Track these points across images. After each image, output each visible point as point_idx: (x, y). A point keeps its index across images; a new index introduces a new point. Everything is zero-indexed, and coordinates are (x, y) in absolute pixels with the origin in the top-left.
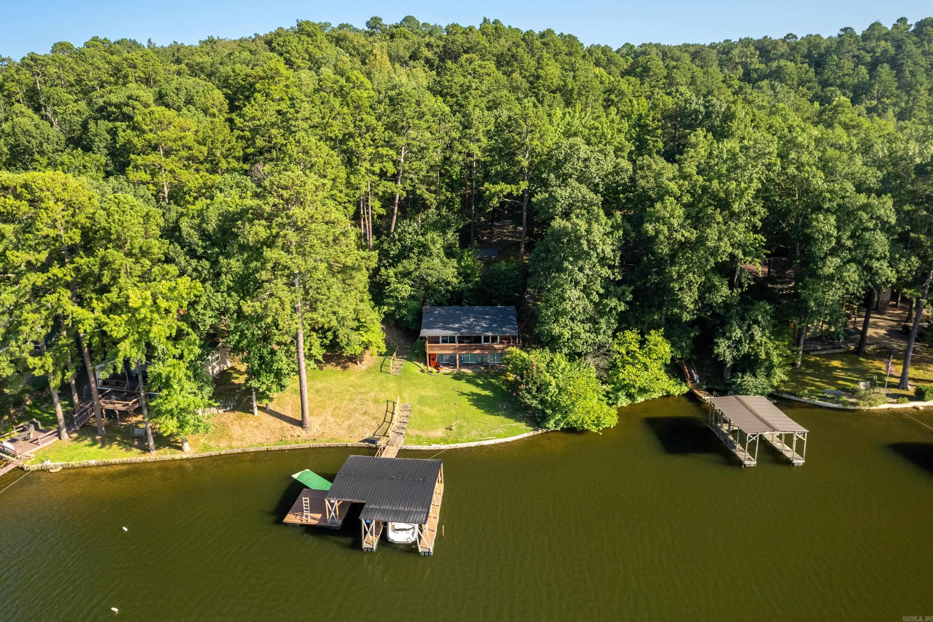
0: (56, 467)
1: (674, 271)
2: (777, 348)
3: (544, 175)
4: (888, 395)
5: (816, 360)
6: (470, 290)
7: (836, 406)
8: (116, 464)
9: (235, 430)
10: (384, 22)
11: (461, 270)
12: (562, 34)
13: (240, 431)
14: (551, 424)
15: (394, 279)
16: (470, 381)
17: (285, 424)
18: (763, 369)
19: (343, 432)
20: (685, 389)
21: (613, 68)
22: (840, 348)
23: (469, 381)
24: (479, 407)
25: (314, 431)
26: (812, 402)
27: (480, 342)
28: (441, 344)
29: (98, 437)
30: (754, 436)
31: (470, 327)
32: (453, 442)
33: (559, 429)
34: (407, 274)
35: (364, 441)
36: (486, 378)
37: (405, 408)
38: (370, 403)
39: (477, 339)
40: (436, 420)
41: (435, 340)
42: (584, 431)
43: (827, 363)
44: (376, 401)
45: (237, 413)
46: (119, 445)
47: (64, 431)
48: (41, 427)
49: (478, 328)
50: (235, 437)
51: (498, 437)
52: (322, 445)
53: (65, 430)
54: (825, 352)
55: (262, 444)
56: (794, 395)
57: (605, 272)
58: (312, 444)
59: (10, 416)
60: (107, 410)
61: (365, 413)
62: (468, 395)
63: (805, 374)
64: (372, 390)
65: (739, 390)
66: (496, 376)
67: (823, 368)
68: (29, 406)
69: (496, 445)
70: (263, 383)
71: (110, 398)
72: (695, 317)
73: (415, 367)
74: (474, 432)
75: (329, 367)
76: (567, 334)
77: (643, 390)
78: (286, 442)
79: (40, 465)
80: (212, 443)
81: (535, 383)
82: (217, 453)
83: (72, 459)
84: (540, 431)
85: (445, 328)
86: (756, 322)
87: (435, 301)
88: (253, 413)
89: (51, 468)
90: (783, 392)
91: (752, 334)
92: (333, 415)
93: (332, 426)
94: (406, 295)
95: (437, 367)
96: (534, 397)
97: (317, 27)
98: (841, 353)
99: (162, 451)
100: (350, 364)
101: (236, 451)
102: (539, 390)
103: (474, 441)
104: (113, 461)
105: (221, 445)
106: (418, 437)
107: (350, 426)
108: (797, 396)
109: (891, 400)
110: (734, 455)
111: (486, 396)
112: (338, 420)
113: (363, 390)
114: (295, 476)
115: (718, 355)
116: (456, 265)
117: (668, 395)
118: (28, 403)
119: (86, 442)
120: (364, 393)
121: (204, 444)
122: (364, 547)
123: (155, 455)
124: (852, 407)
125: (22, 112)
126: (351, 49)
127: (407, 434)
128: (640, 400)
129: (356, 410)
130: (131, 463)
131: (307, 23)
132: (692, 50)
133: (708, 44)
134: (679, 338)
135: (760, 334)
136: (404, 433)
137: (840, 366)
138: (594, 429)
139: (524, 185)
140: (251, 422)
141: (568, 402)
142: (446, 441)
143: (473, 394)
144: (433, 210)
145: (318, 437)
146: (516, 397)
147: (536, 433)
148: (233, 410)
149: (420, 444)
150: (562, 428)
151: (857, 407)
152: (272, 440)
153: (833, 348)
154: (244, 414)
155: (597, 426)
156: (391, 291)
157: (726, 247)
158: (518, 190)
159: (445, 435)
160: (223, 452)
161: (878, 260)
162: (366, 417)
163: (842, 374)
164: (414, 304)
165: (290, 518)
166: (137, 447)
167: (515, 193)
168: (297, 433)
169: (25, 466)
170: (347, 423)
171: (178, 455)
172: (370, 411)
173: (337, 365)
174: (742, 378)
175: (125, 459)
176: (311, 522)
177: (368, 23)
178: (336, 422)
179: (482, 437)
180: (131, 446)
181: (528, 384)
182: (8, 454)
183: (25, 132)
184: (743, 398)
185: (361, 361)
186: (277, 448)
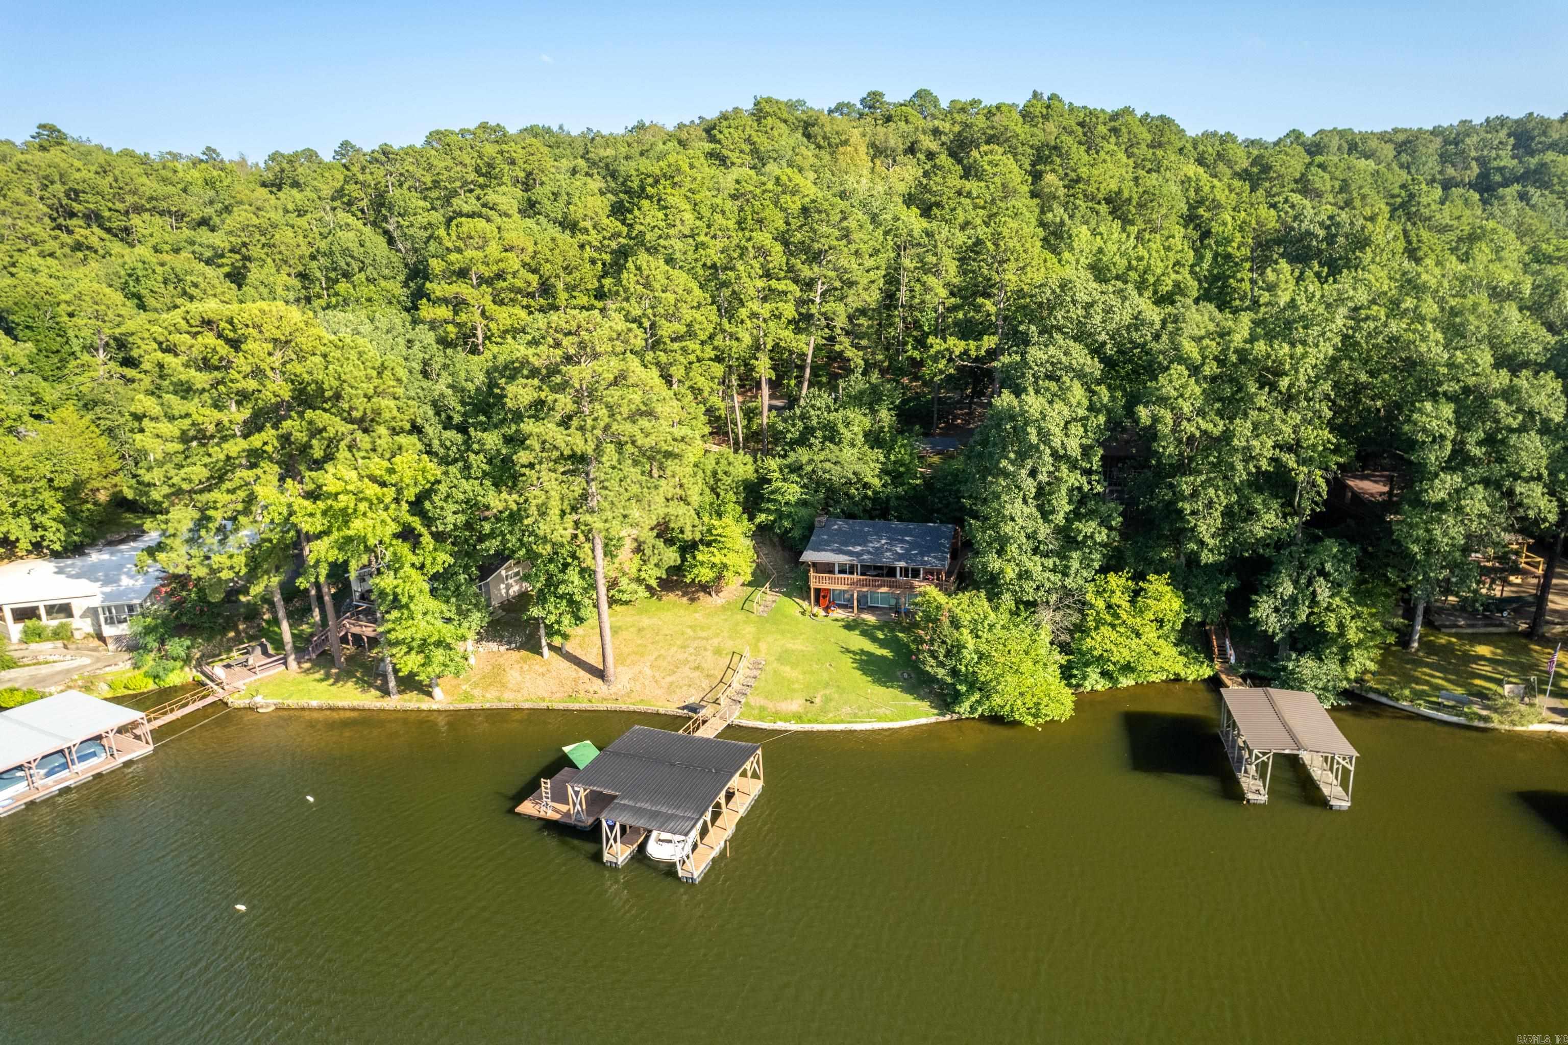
0: (268, 706)
1: (1185, 485)
2: (1357, 616)
3: (1022, 328)
4: (1553, 710)
5: (1450, 643)
6: (899, 498)
7: (1455, 719)
8: (344, 709)
9: (513, 676)
10: (887, 99)
11: (890, 467)
12: (1147, 115)
13: (519, 679)
14: (964, 708)
15: (777, 475)
16: (867, 633)
17: (582, 673)
18: (1335, 649)
19: (659, 692)
20: (1206, 672)
21: (1221, 167)
22: (1501, 625)
23: (864, 633)
24: (865, 673)
25: (620, 686)
26: (1414, 710)
27: (895, 576)
28: (838, 575)
29: (334, 671)
30: (1264, 754)
31: (878, 552)
32: (810, 721)
33: (976, 715)
34: (796, 469)
35: (683, 708)
36: (892, 630)
37: (756, 665)
38: (709, 654)
39: (891, 572)
40: (796, 686)
41: (828, 568)
42: (1016, 724)
43: (1467, 647)
44: (718, 652)
45: (523, 653)
46: (356, 683)
47: (291, 659)
48: (271, 650)
49: (888, 554)
50: (510, 686)
51: (880, 719)
52: (624, 707)
53: (293, 657)
54: (1469, 631)
55: (543, 699)
56: (1385, 695)
57: (1074, 479)
58: (611, 706)
59: (238, 632)
60: (353, 635)
61: (697, 668)
62: (855, 653)
63: (1420, 663)
64: (717, 635)
65: (1291, 682)
66: (907, 630)
67: (1456, 657)
68: (268, 622)
69: (873, 731)
70: (550, 612)
71: (358, 619)
72: (1223, 557)
73: (792, 607)
74: (847, 709)
75: (671, 597)
76: (1010, 573)
77: (1128, 668)
78: (576, 700)
79: (247, 701)
80: (477, 692)
81: (944, 642)
82: (478, 706)
83: (290, 696)
84: (948, 717)
85: (839, 551)
86: (1322, 573)
87: (843, 511)
88: (541, 654)
89: (262, 707)
90: (1371, 689)
91: (1314, 591)
92: (652, 666)
93: (647, 682)
94: (793, 500)
95: (827, 609)
96: (941, 664)
97: (783, 107)
98: (1499, 634)
99: (407, 696)
100: (701, 594)
101: (505, 705)
102: (948, 654)
103: (842, 722)
104: (340, 704)
105: (488, 695)
106: (762, 709)
107: (671, 684)
108: (1391, 698)
109: (1558, 718)
110: (1237, 782)
111: (883, 658)
112: (657, 674)
113: (704, 634)
114: (566, 749)
115: (1257, 622)
116: (882, 459)
117: (1177, 679)
118: (266, 617)
119: (318, 676)
120: (703, 639)
121: (465, 692)
122: (605, 860)
123: (397, 702)
124: (1482, 724)
125: (348, 225)
126: (819, 138)
127: (747, 704)
128: (1126, 682)
129: (686, 662)
130: (364, 710)
131: (769, 100)
132: (1401, 137)
133: (1429, 127)
134: (1200, 589)
135: (1327, 593)
136: (743, 700)
137: (1489, 655)
138: (1029, 722)
139: (990, 342)
140: (537, 667)
141: (990, 676)
142: (799, 719)
143: (863, 652)
144: (858, 374)
145: (622, 696)
146: (915, 662)
147: (941, 719)
148: (518, 649)
149: (762, 719)
150: (982, 716)
151: (1491, 725)
152: (558, 695)
153: (1486, 626)
154: (530, 655)
155: (1035, 716)
156: (772, 492)
157: (1264, 448)
158: (978, 348)
159: (801, 710)
160: (487, 706)
161: (1527, 481)
162: (697, 673)
163: (1486, 669)
164: (803, 512)
165: (527, 807)
166: (378, 688)
167: (973, 353)
168: (596, 688)
169: (230, 701)
170: (669, 679)
171: (425, 704)
172: (704, 665)
173: (683, 596)
174: (1298, 660)
175: (355, 703)
176: (551, 815)
177: (863, 101)
178: (654, 677)
179: (855, 718)
180: (371, 685)
181: (933, 644)
182: (213, 681)
183: (346, 252)
184: (1276, 693)
185: (717, 593)
186: (561, 706)
